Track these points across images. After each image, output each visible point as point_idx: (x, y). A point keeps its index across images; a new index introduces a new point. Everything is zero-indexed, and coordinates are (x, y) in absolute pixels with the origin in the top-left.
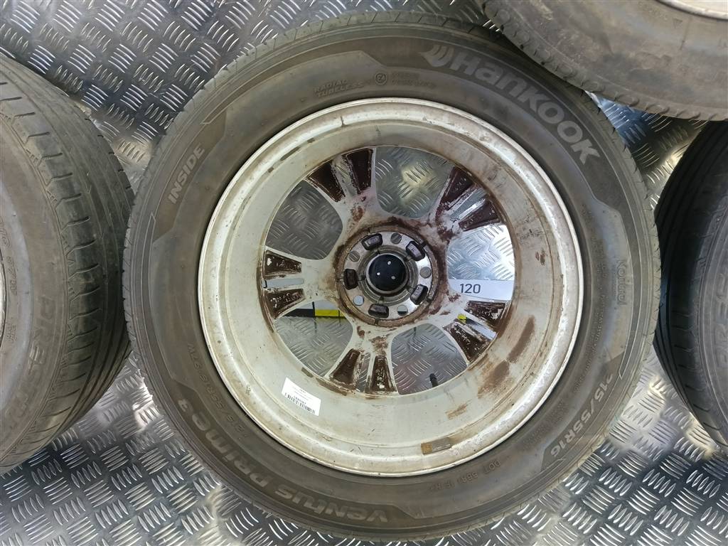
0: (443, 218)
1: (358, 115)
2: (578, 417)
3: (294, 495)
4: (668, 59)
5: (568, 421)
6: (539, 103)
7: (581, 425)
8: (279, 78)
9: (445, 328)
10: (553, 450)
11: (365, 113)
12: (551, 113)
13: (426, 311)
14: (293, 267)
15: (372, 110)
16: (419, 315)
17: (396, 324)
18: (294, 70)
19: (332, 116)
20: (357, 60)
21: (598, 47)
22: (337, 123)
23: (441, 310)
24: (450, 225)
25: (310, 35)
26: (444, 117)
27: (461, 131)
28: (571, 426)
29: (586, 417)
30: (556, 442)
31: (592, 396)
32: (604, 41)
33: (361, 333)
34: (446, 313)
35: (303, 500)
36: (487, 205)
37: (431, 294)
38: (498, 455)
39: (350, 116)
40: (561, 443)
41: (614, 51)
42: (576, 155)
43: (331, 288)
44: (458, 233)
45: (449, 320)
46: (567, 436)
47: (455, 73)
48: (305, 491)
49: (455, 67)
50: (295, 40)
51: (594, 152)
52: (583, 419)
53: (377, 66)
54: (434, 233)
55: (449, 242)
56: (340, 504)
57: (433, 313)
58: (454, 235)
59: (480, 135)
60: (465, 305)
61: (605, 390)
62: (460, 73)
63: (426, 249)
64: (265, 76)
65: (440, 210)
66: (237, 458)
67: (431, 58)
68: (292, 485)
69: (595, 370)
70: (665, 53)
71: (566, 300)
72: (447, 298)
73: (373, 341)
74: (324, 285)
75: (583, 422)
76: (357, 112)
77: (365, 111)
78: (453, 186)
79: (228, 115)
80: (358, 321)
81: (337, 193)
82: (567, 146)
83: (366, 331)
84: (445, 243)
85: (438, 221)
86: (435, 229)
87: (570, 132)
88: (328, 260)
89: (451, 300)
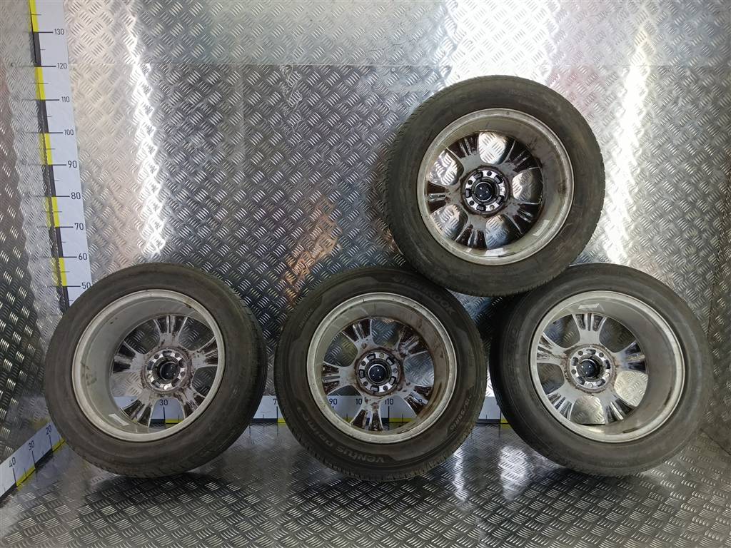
0: (402, 348)
2: (460, 413)
3: (344, 450)
4: (468, 276)
5: (456, 415)
6: (433, 294)
7: (461, 416)
9: (405, 399)
10: (451, 427)
11: (372, 297)
12: (437, 297)
13: (396, 389)
14: (335, 370)
15: (374, 296)
16: (393, 390)
17: (382, 395)
18: (348, 282)
19: (360, 298)
20: (369, 280)
21: (446, 273)
22: (361, 301)
23: (403, 390)
24: (405, 351)
26: (400, 299)
27: (406, 304)
28: (457, 417)
29: (463, 413)
30: (452, 424)
31: (464, 403)
33: (366, 401)
34: (405, 391)
35: (349, 452)
36: (420, 344)
37: (398, 381)
38: (429, 431)
39: (367, 298)
40: (454, 424)
42: (448, 312)
43: (353, 379)
45: (406, 395)
46: (456, 421)
47: (403, 284)
48: (349, 448)
49: (403, 282)
51: (453, 311)
53: (376, 282)
54: (398, 354)
56: (364, 454)
57: (400, 390)
58: (406, 356)
60: (413, 388)
61: (469, 401)
62: (405, 284)
63: (395, 360)
64: (337, 284)
65: (400, 345)
66: (320, 433)
67: (394, 279)
68: (344, 446)
69: (464, 394)
71: (451, 367)
72: (405, 383)
73: (372, 405)
74: (349, 378)
76: (369, 297)
78: (405, 335)
79: (323, 298)
80: (365, 394)
81: (355, 338)
82: (445, 309)
83: (369, 399)
84: (403, 358)
85: (399, 350)
86: (398, 352)
87: (445, 304)
88: (352, 366)
89: (407, 385)
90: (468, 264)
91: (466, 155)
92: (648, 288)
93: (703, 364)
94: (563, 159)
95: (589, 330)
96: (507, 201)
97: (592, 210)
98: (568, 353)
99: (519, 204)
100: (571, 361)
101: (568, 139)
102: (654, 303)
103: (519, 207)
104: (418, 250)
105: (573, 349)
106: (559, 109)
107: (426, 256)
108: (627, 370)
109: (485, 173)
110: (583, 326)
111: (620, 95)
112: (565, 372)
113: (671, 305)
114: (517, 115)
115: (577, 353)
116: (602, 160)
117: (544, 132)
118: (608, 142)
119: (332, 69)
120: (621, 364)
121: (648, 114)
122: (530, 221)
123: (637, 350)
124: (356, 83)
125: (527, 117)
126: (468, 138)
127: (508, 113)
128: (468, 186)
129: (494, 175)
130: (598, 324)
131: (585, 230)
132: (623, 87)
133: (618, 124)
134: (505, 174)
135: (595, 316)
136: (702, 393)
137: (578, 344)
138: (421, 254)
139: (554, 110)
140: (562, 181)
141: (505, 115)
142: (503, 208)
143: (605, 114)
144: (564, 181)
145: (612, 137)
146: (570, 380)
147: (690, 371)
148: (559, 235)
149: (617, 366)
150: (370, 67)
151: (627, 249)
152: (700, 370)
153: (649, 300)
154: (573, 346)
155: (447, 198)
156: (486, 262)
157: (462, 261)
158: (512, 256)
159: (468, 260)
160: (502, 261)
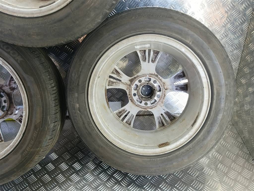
0: (11, 83)
5: (26, 144)
7: (31, 145)
9: (17, 119)
10: (23, 153)
13: (7, 114)
23: (14, 114)
24: (14, 86)
28: (28, 146)
34: (16, 114)
40: (26, 151)
44: (17, 88)
45: (17, 117)
46: (27, 149)
51: (21, 59)
52: (31, 143)
54: (8, 88)
55: (13, 91)
57: (11, 114)
58: (15, 89)
61: (37, 133)
70: (9, 28)
72: (15, 109)
75: (31, 144)
84: (12, 91)
85: (10, 85)
86: (8, 87)
87: (14, 53)
89: (17, 110)
90: (10, 17)
92: (186, 29)
93: (227, 96)
95: (149, 62)
98: (131, 81)
100: (133, 86)
102: (190, 43)
105: (135, 78)
108: (173, 91)
110: (145, 60)
112: (129, 95)
113: (206, 45)
115: (137, 81)
120: (170, 87)
123: (183, 75)
130: (156, 57)
135: (154, 51)
136: (222, 119)
137: (139, 74)
146: (132, 101)
147: (215, 101)
149: (166, 89)
152: (223, 102)
153: (187, 41)
154: (135, 76)
156: (27, 14)
157: (3, 15)
158: (50, 5)
159: (8, 13)
160: (41, 11)
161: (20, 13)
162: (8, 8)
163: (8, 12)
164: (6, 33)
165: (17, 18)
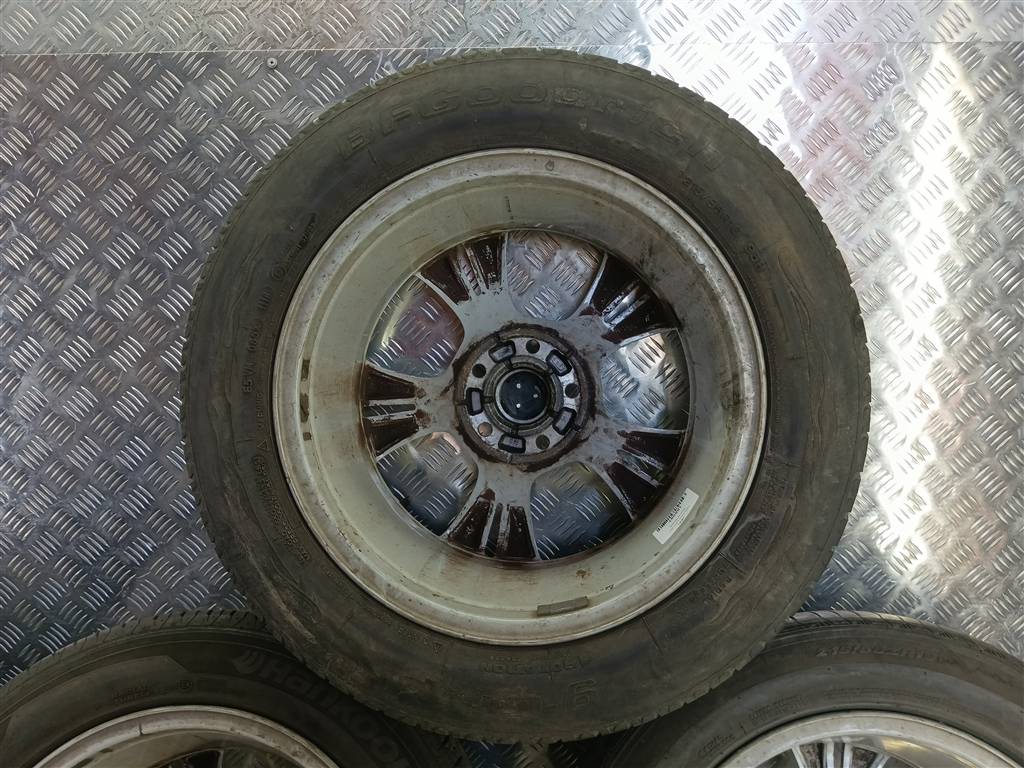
1: (159, 723)
4: (431, 683)
8: (77, 682)
11: (167, 722)
15: (175, 718)
18: (94, 675)
19: (130, 724)
20: (159, 664)
21: (362, 670)
22: (134, 733)
25: (121, 637)
26: (253, 728)
32: (367, 665)
39: (149, 725)
41: (378, 675)
47: (263, 681)
49: (264, 674)
50: (104, 642)
53: (182, 672)
59: (292, 749)
67: (239, 664)
70: (428, 677)
76: (158, 720)
77: (167, 719)
90: (436, 639)
91: (472, 293)
92: (1014, 705)
94: (729, 308)
96: (583, 427)
97: (827, 472)
99: (623, 434)
101: (742, 242)
103: (623, 441)
104: (273, 592)
106: (710, 148)
107: (297, 613)
109: (521, 344)
111: (906, 126)
114: (580, 169)
116: (858, 310)
117: (666, 221)
118: (876, 256)
119: (109, 64)
121: (988, 178)
122: (655, 483)
124: (174, 101)
125: (609, 177)
126: (477, 245)
127: (551, 164)
128: (473, 381)
129: (545, 350)
131: (807, 540)
132: (914, 103)
133: (902, 207)
134: (578, 347)
135: (855, 750)
138: (284, 607)
139: (693, 152)
140: (730, 376)
141: (544, 173)
142: (576, 443)
143: (866, 179)
144: (736, 376)
145: (887, 243)
148: (723, 551)
150: (207, 57)
151: (940, 551)
155: (420, 414)
156: (494, 633)
157: (417, 631)
158: (576, 613)
159: (434, 627)
160: (544, 629)
161: (473, 629)
162: (435, 611)
163: (434, 621)
164: (411, 692)
165: (458, 645)
